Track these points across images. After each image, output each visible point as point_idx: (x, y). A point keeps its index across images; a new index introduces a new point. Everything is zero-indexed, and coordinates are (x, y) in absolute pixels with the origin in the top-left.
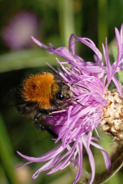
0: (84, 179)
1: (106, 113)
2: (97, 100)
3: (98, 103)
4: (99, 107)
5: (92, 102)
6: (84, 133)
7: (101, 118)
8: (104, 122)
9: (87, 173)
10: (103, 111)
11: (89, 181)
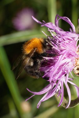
0: (64, 104)
1: (77, 63)
2: (72, 54)
3: (72, 56)
4: (73, 59)
5: (69, 55)
6: (64, 75)
7: (74, 65)
8: (76, 68)
9: (66, 100)
10: (76, 61)
11: (67, 105)
